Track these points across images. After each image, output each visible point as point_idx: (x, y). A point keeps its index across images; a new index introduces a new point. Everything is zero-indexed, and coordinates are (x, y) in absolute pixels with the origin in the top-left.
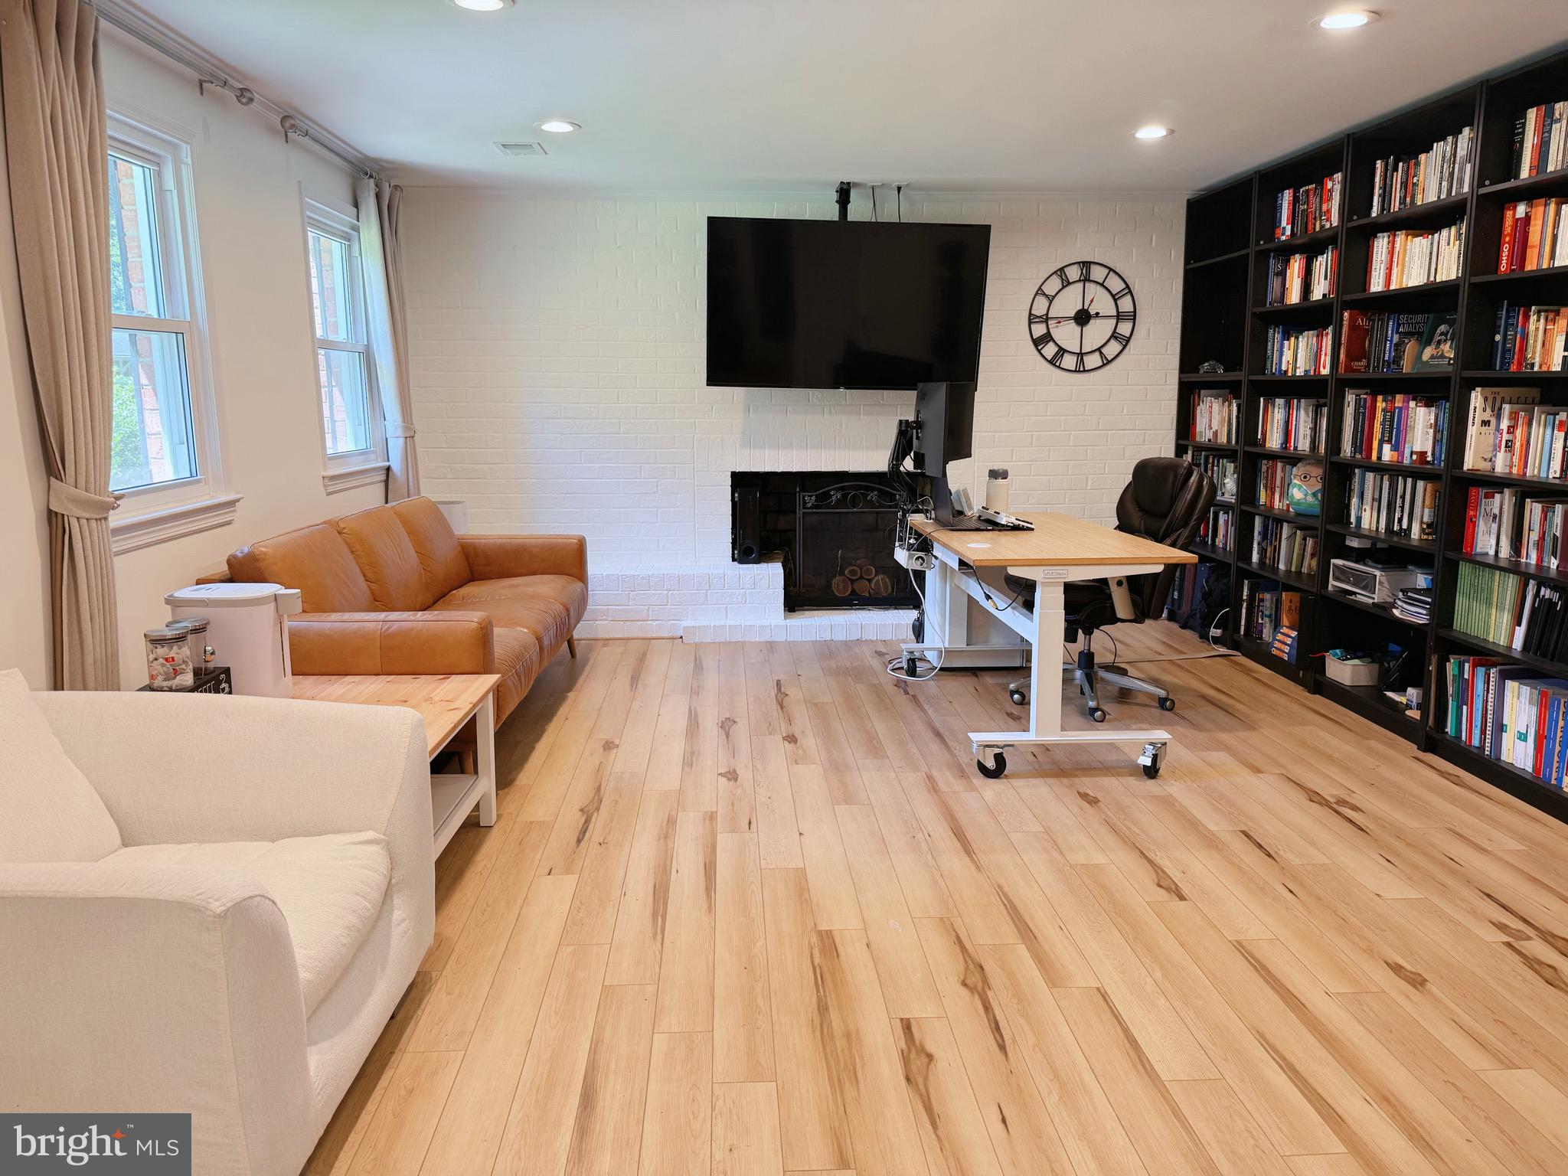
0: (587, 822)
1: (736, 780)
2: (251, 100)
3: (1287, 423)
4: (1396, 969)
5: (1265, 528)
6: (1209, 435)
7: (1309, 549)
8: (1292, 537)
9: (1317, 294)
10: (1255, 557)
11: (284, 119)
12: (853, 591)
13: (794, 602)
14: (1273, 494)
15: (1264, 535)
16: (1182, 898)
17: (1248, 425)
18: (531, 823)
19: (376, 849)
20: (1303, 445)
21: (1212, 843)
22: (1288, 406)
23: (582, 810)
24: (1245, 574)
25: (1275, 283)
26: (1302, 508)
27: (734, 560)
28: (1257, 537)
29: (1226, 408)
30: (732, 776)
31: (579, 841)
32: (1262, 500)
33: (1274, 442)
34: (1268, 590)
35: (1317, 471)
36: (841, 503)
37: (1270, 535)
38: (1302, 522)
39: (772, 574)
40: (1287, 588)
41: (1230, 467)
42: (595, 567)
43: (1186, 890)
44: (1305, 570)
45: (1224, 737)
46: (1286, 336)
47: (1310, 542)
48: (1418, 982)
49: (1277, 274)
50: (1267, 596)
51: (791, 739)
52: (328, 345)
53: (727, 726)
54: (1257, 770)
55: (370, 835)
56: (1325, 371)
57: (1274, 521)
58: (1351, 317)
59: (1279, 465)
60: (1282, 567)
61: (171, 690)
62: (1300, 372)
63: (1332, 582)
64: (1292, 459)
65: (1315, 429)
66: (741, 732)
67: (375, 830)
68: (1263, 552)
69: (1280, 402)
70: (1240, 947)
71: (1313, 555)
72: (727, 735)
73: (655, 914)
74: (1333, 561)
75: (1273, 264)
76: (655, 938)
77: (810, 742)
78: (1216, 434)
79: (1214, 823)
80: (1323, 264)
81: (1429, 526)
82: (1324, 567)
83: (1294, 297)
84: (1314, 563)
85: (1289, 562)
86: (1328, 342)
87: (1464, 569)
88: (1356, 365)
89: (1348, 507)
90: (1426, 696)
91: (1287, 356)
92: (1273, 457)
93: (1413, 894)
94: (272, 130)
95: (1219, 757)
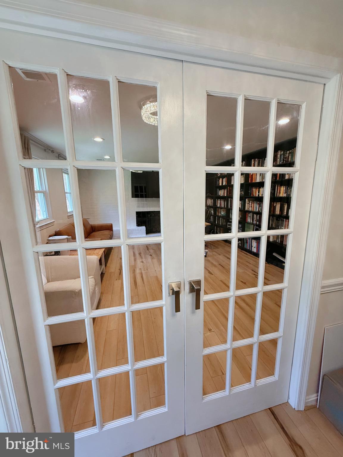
0: (120, 271)
1: (143, 262)
2: (54, 152)
3: (220, 203)
4: (242, 282)
5: (218, 218)
6: (209, 204)
7: (224, 221)
8: (222, 220)
9: (224, 184)
10: (216, 223)
11: (59, 155)
12: (156, 230)
13: (147, 233)
14: (219, 213)
15: (218, 219)
16: (212, 274)
17: (215, 203)
18: (111, 272)
19: (93, 279)
20: (223, 206)
21: (215, 266)
22: (220, 200)
23: (119, 269)
24: (216, 225)
25: (218, 182)
26: (223, 215)
27: (137, 226)
28: (217, 220)
29: (211, 201)
30: (142, 262)
31: (120, 274)
32: (217, 214)
33: (219, 206)
34: (218, 227)
35: (225, 210)
36: (154, 216)
37: (219, 219)
38: (223, 217)
39: (143, 228)
40: (221, 227)
41: (212, 209)
42: (114, 229)
43: (213, 273)
44: (224, 224)
45: (215, 250)
46: (220, 190)
47: (224, 220)
48: (245, 283)
49: (218, 181)
50: (218, 228)
51: (151, 255)
52: (67, 193)
53: (140, 254)
54: (220, 255)
55: (92, 277)
56: (226, 195)
57: (219, 217)
58: (229, 188)
59: (219, 209)
60: (220, 224)
61: (51, 255)
62: (222, 195)
63: (228, 226)
64: (221, 208)
65: (224, 204)
66: (142, 255)
67: (92, 276)
68: (217, 222)
69: (219, 200)
70: (221, 281)
71: (225, 222)
72: (140, 256)
73: (135, 285)
74: (228, 223)
75: (218, 179)
76: (136, 288)
77: (154, 256)
78: (210, 204)
79: (215, 263)
80: (224, 180)
81: (241, 218)
82: (227, 224)
83: (221, 185)
84: (225, 223)
85: (221, 223)
86: (226, 191)
87: (246, 224)
88: (230, 194)
89: (230, 215)
90: (242, 242)
91: (220, 193)
92: (219, 208)
93: (243, 271)
94: (56, 157)
95: (214, 253)
